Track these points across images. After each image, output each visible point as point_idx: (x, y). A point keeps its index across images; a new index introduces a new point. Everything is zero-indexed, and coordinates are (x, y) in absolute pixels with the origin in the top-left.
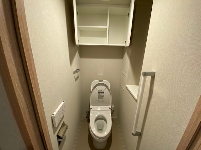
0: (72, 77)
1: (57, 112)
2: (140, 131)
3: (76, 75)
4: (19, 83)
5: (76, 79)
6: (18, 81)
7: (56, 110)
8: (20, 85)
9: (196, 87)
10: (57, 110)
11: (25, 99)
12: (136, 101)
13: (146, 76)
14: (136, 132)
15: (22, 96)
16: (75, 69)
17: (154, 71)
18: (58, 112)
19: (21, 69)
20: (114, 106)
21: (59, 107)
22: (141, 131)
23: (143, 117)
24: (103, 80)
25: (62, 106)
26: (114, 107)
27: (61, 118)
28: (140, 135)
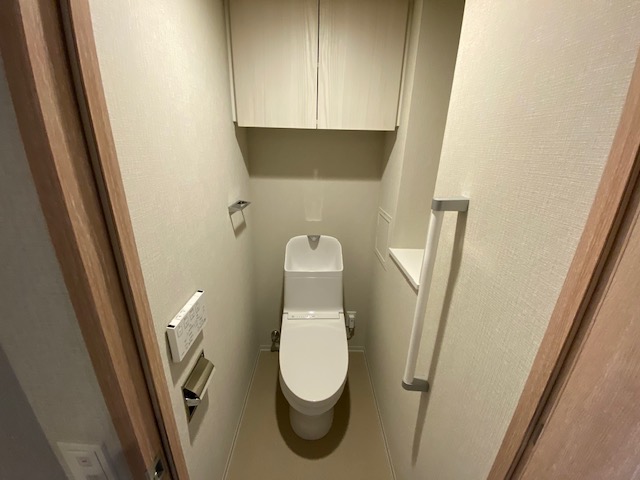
0: (226, 223)
1: (181, 318)
2: (425, 378)
3: (238, 217)
4: (81, 201)
5: (238, 231)
6: (77, 194)
7: (179, 314)
8: (83, 207)
9: (570, 228)
10: (182, 314)
11: (96, 246)
12: (416, 291)
13: (441, 212)
14: (415, 380)
15: (88, 236)
16: (232, 200)
17: (465, 195)
18: (185, 319)
19: (83, 161)
20: (356, 315)
21: (188, 307)
22: (429, 378)
23: (436, 334)
24: (322, 236)
25: (197, 303)
26: (354, 321)
27: (194, 338)
28: (424, 387)
